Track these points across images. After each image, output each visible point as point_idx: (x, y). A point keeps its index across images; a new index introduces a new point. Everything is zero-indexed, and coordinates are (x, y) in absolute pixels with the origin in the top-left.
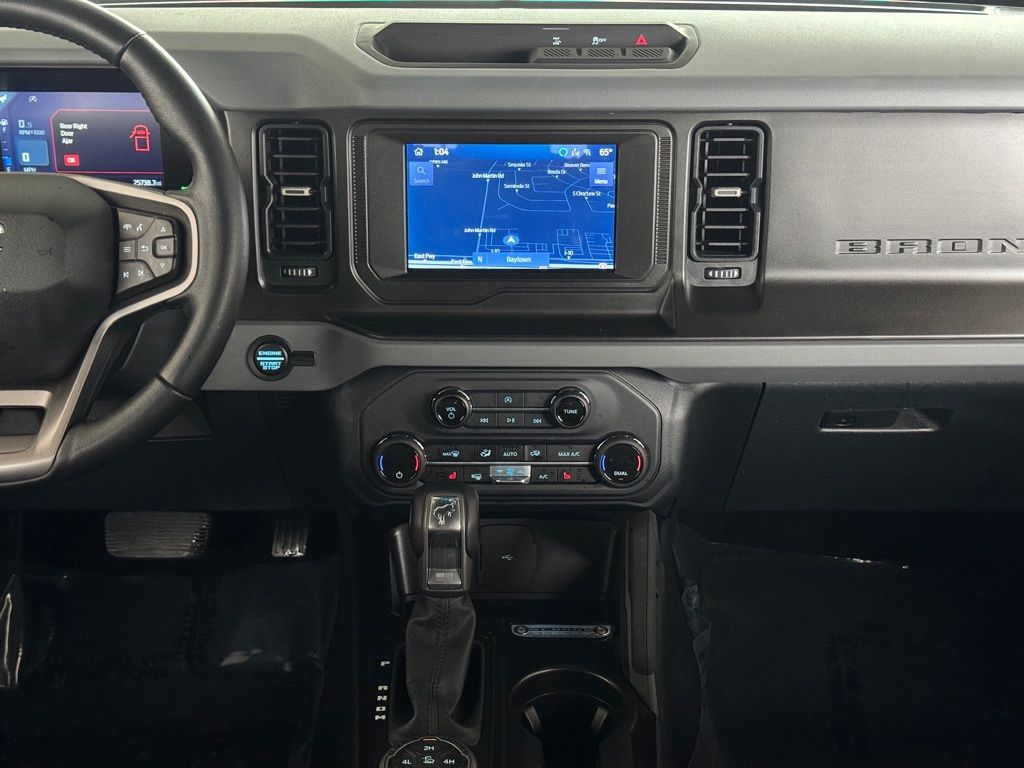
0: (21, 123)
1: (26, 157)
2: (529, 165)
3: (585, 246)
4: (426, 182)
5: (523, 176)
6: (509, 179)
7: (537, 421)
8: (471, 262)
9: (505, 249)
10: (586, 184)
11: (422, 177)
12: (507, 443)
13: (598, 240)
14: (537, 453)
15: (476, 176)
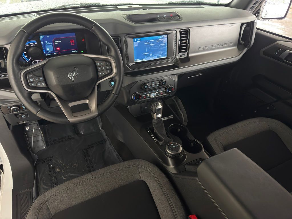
0: (46, 42)
1: (48, 49)
2: (154, 40)
3: (162, 54)
4: (137, 46)
5: (153, 43)
6: (150, 43)
7: (158, 86)
8: (145, 60)
9: (150, 56)
10: (162, 43)
11: (136, 45)
12: (153, 90)
13: (164, 53)
14: (157, 91)
15: (145, 43)
